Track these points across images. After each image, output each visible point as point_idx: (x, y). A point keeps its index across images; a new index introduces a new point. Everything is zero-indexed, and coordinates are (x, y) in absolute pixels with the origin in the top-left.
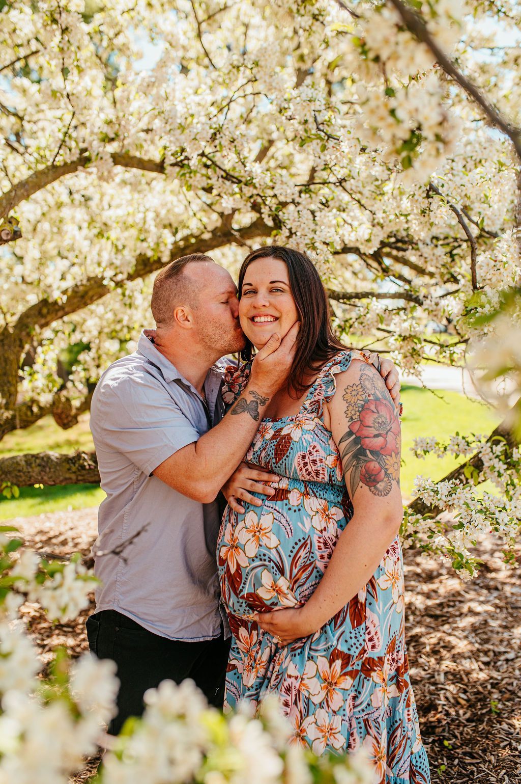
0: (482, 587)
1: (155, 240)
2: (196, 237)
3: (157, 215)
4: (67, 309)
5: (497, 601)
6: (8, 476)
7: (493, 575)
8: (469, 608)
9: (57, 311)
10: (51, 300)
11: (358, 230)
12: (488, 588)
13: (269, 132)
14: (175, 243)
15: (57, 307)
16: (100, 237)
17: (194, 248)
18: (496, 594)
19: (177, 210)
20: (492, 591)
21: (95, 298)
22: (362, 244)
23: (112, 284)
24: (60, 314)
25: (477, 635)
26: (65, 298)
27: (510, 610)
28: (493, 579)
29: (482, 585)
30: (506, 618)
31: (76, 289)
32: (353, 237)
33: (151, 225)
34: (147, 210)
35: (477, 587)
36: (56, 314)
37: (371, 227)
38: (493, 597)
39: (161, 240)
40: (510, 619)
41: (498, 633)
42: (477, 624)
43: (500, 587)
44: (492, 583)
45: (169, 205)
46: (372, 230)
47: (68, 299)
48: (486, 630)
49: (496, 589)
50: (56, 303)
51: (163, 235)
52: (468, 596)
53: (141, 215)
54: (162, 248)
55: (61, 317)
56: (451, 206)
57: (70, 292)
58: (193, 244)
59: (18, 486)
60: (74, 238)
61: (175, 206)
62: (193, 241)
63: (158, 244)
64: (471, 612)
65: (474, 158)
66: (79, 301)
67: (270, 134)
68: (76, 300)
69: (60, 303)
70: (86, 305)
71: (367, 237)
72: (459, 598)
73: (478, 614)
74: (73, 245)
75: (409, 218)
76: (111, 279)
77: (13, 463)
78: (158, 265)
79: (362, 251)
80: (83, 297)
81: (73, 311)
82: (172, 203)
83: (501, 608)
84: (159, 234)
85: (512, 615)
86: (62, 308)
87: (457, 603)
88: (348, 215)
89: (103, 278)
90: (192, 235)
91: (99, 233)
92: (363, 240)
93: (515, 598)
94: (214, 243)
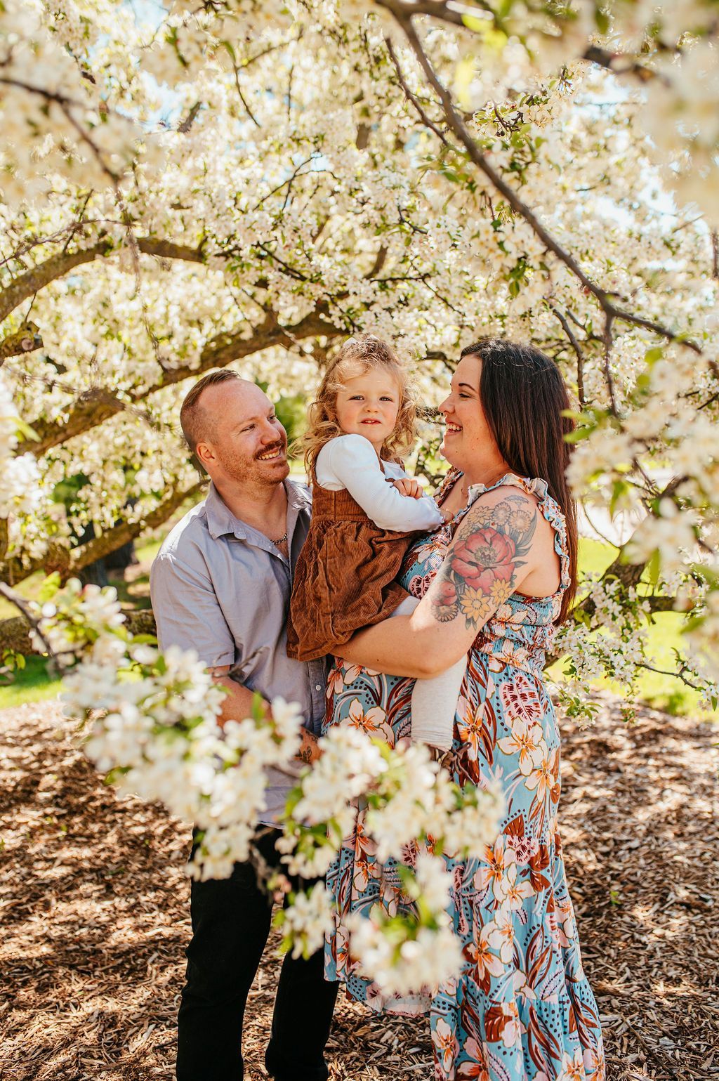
0: (600, 770)
1: (181, 341)
2: (232, 337)
3: (183, 310)
4: (69, 432)
5: (619, 785)
6: (11, 642)
7: (614, 755)
8: (585, 793)
9: (57, 434)
10: (48, 420)
11: (443, 332)
12: (608, 771)
13: (327, 205)
14: (206, 346)
15: (56, 429)
16: (109, 337)
17: (230, 350)
18: (617, 776)
19: (207, 303)
20: (613, 774)
21: (104, 416)
22: (449, 349)
23: (128, 398)
24: (60, 437)
25: (594, 823)
26: (66, 417)
27: (634, 794)
28: (613, 760)
29: (599, 767)
30: (630, 803)
31: (80, 406)
32: (437, 342)
33: (176, 323)
34: (170, 303)
35: (594, 770)
36: (56, 438)
37: (459, 329)
38: (613, 780)
39: (189, 341)
40: (634, 804)
41: (619, 820)
42: (594, 811)
43: (622, 768)
44: (612, 765)
45: (198, 297)
46: (460, 332)
47: (71, 418)
48: (605, 817)
49: (618, 771)
50: (55, 423)
51: (191, 337)
52: (581, 780)
53: (162, 310)
54: (190, 351)
55: (62, 442)
56: (554, 311)
57: (72, 410)
58: (227, 346)
59: (23, 654)
60: (74, 340)
61: (205, 298)
62: (229, 341)
63: (185, 347)
64: (586, 797)
65: (579, 249)
66: (84, 421)
67: (329, 208)
68: (80, 420)
69: (60, 423)
70: (93, 425)
71: (454, 341)
72: (572, 783)
73: (595, 799)
74: (74, 348)
75: (505, 321)
76: (127, 392)
77: (17, 625)
78: (184, 374)
79: (449, 357)
80: (89, 415)
81: (78, 433)
82: (201, 294)
83: (623, 792)
84: (186, 335)
85: (636, 799)
86: (63, 430)
87: (570, 788)
88: (431, 315)
89: (116, 391)
90: (227, 334)
91: (108, 333)
92: (449, 345)
93: (640, 780)
94: (256, 344)
